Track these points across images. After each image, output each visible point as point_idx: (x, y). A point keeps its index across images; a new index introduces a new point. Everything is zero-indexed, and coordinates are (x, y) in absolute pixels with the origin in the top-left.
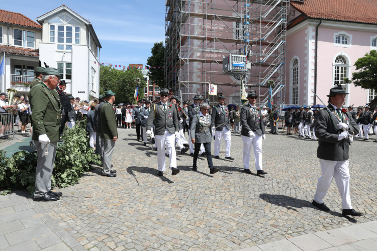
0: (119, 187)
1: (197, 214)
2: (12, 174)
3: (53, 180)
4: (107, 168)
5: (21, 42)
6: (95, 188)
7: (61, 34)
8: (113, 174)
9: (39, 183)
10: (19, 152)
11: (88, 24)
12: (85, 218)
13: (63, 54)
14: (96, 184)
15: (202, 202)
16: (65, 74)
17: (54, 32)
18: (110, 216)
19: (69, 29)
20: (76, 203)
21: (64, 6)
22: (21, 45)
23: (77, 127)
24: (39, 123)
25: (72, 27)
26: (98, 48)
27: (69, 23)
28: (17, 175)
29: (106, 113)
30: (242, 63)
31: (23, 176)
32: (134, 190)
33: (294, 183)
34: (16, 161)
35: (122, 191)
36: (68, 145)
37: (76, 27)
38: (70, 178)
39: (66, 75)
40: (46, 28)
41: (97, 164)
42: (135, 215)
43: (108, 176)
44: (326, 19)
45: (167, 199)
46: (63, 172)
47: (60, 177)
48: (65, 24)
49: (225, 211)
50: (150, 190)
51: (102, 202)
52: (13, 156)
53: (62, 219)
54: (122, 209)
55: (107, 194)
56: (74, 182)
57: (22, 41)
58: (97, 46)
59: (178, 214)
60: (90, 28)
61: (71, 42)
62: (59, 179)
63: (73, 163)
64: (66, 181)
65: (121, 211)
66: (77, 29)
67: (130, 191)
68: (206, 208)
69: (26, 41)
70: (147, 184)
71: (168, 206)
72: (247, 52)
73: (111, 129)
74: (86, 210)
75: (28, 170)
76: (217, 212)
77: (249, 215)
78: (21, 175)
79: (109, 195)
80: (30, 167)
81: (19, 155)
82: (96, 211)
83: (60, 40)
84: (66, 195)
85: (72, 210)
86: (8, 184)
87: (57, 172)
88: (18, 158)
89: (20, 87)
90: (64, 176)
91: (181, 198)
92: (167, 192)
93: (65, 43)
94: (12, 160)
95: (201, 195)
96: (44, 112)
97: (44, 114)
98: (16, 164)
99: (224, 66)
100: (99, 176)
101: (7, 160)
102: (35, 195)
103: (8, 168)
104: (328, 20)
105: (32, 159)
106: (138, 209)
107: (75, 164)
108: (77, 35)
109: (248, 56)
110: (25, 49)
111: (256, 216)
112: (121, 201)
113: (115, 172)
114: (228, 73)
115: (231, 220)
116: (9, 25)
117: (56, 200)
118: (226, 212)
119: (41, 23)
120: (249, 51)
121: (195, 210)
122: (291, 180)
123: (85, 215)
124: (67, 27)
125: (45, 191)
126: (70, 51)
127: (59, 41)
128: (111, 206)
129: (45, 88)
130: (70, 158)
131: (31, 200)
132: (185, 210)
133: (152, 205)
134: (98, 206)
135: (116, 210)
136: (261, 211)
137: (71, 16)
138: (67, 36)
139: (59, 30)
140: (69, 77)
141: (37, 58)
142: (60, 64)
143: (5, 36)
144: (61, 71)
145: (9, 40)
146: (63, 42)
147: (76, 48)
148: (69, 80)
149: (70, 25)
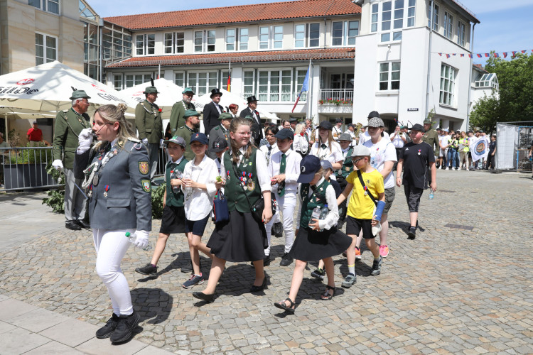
5: (341, 39)
7: (386, 16)
13: (387, 48)
16: (390, 81)
17: (377, 15)
19: (400, 4)
22: (340, 44)
39: (393, 83)
40: (366, 10)
57: (343, 37)
58: (469, 21)
61: (401, 26)
66: (412, 2)
69: (347, 37)
83: (386, 26)
89: (330, 106)
93: (392, 30)
108: (411, 11)
110: (344, 50)
116: (326, 19)
119: (360, 4)
124: (396, 2)
126: (399, 41)
127: (383, 29)
138: (396, 17)
139: (384, 10)
140: (396, 85)
141: (352, 61)
142: (384, 66)
143: (322, 35)
144: (384, 76)
145: (326, 39)
146: (389, 28)
147: (407, 35)
148: (395, 91)
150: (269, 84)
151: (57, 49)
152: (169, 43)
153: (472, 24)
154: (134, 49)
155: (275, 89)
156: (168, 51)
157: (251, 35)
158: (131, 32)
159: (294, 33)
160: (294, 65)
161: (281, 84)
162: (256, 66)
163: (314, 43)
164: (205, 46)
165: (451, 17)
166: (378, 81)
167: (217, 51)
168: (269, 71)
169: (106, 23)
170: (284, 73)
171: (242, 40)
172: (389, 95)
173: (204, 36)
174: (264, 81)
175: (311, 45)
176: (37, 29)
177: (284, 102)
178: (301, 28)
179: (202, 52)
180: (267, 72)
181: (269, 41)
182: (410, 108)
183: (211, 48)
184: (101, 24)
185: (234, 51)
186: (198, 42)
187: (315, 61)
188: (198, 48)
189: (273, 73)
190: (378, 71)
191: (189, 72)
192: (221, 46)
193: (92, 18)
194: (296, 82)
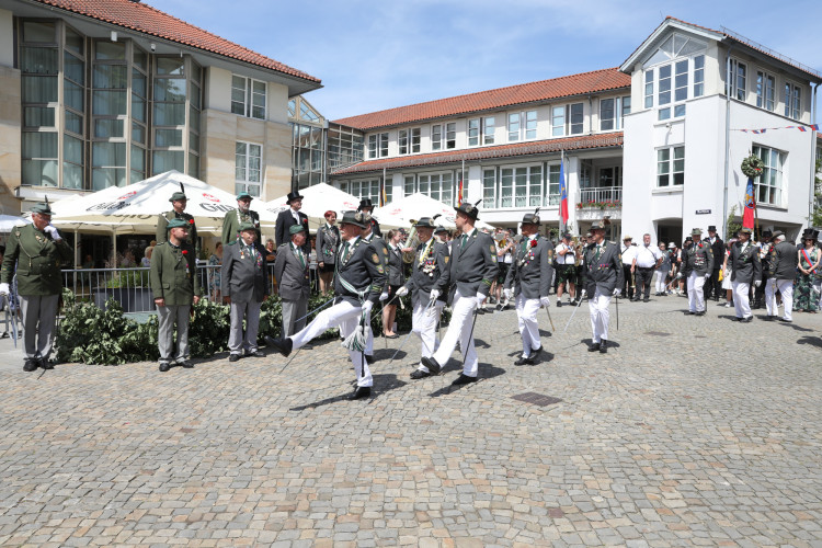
5: (612, 122)
7: (665, 85)
11: (719, 39)
16: (671, 173)
17: (652, 85)
19: (682, 67)
21: (668, 18)
22: (611, 128)
25: (686, 62)
27: (680, 55)
37: (696, 59)
39: (675, 176)
40: (638, 80)
48: (670, 58)
57: (614, 119)
61: (686, 97)
66: (699, 62)
69: (621, 118)
83: (665, 98)
89: (592, 210)
93: (673, 103)
108: (699, 76)
116: (592, 96)
119: (629, 72)
124: (677, 64)
126: (682, 118)
127: (661, 102)
137: (684, 37)
138: (677, 85)
139: (661, 77)
140: (679, 179)
141: (619, 148)
142: (665, 153)
143: (586, 119)
144: (665, 167)
145: (592, 124)
146: (669, 101)
147: (693, 107)
148: (679, 186)
149: (683, 58)
150: (514, 186)
151: (261, 158)
152: (404, 143)
153: (813, 85)
154: (367, 151)
155: (521, 191)
156: (403, 151)
157: (497, 124)
158: (363, 132)
159: (552, 119)
160: (545, 158)
161: (528, 185)
162: (497, 163)
163: (577, 128)
164: (444, 142)
165: (770, 78)
166: (655, 173)
167: (457, 147)
168: (514, 168)
169: (331, 124)
170: (533, 169)
171: (488, 133)
172: (670, 193)
173: (443, 131)
174: (507, 182)
175: (573, 132)
176: (238, 137)
177: (518, 208)
178: (560, 111)
179: (441, 150)
180: (511, 170)
181: (520, 130)
182: (698, 209)
183: (451, 144)
184: (326, 126)
185: (478, 146)
186: (436, 138)
187: (570, 152)
188: (436, 146)
189: (519, 171)
190: (655, 159)
191: (419, 175)
192: (462, 141)
193: (317, 121)
194: (548, 181)
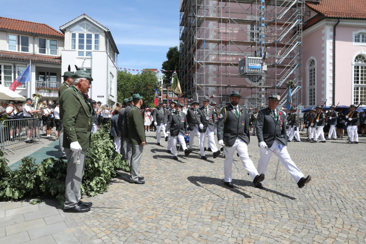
0: (150, 196)
1: (242, 229)
2: (41, 182)
3: (82, 188)
4: (136, 175)
6: (125, 196)
7: (81, 41)
8: (141, 181)
9: (69, 193)
10: (48, 159)
11: (106, 31)
12: (121, 234)
13: (83, 60)
14: (125, 193)
15: (243, 215)
17: (75, 40)
18: (147, 231)
19: (89, 36)
20: (108, 215)
21: (84, 14)
22: (45, 53)
23: (101, 131)
24: (71, 129)
25: (91, 35)
26: (116, 54)
27: (89, 31)
28: (46, 184)
29: (134, 117)
30: (259, 65)
31: (52, 184)
32: (165, 199)
33: (336, 192)
34: (45, 168)
35: (154, 201)
36: (96, 151)
37: (95, 35)
38: (99, 186)
40: (68, 36)
41: (125, 170)
42: (174, 231)
43: (136, 183)
44: (344, 18)
45: (204, 211)
46: (92, 180)
47: (88, 185)
48: (85, 32)
49: (271, 225)
50: (184, 200)
51: (135, 214)
52: (42, 163)
53: (96, 235)
54: (158, 223)
55: (139, 205)
56: (102, 190)
57: (46, 49)
58: (114, 52)
59: (220, 229)
60: (108, 35)
61: (91, 49)
62: (88, 187)
63: (101, 170)
64: (95, 189)
65: (158, 226)
66: (97, 36)
67: (162, 201)
68: (249, 221)
69: (50, 49)
70: (179, 192)
71: (207, 219)
72: (263, 54)
73: (140, 134)
74: (120, 224)
75: (57, 177)
76: (262, 226)
77: (300, 231)
78: (50, 184)
79: (141, 205)
80: (59, 175)
81: (48, 162)
82: (130, 224)
83: (81, 47)
84: (96, 205)
85: (105, 224)
86: (37, 193)
87: (85, 180)
88: (47, 165)
89: (44, 92)
90: (93, 184)
91: (219, 210)
92: (202, 202)
93: (85, 50)
94: (41, 167)
95: (240, 206)
96: (76, 117)
97: (76, 119)
98: (46, 172)
99: (240, 69)
100: (127, 183)
101: (37, 167)
102: (66, 206)
103: (38, 176)
104: (346, 18)
105: (60, 166)
106: (175, 222)
107: (103, 171)
108: (97, 42)
109: (264, 58)
110: (48, 57)
111: (309, 232)
112: (155, 212)
113: (143, 178)
114: (244, 75)
115: (283, 238)
116: (34, 35)
117: (87, 211)
118: (273, 226)
119: (63, 31)
120: (265, 53)
121: (238, 223)
122: (331, 188)
123: (120, 230)
124: (87, 34)
125: (75, 202)
126: (90, 57)
127: (79, 48)
128: (145, 219)
129: (77, 92)
130: (98, 165)
131: (61, 211)
132: (226, 224)
133: (189, 218)
134: (132, 218)
135: (152, 224)
136: (313, 226)
137: (90, 24)
138: (87, 43)
139: (79, 37)
146: (83, 49)
149: (89, 33)
159: (8, 40)
160: (14, 62)
161: (3, 75)
163: (25, 49)
175: (22, 51)
178: (13, 37)
182: (98, 95)
194: (17, 74)
